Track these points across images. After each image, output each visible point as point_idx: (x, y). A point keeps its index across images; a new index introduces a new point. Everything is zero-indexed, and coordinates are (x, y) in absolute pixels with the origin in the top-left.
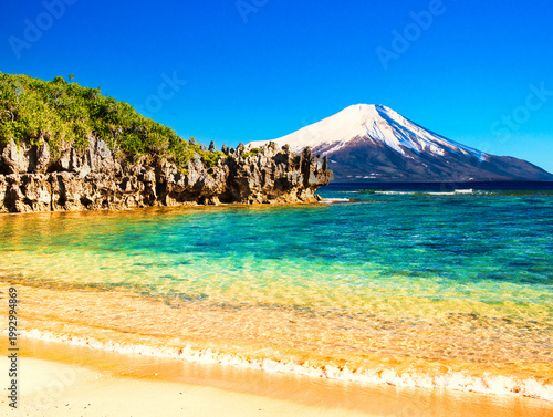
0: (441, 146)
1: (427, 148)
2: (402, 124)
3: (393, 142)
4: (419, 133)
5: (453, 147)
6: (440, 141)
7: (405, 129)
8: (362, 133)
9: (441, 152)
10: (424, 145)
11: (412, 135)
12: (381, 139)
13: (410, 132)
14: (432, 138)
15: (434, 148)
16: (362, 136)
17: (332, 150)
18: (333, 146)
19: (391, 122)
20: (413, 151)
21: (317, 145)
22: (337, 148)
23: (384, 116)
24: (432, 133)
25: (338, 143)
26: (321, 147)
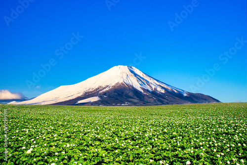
0: (163, 88)
1: (155, 89)
2: (142, 76)
3: (137, 85)
4: (151, 81)
5: (169, 88)
6: (162, 85)
7: (143, 79)
8: (121, 81)
9: (163, 91)
10: (153, 87)
11: (147, 82)
12: (131, 84)
13: (146, 80)
14: (158, 83)
15: (159, 89)
16: (120, 82)
17: (104, 90)
18: (105, 88)
19: (136, 75)
20: (148, 91)
21: (97, 87)
22: (107, 89)
23: (132, 72)
24: (158, 81)
25: (107, 86)
26: (98, 88)
